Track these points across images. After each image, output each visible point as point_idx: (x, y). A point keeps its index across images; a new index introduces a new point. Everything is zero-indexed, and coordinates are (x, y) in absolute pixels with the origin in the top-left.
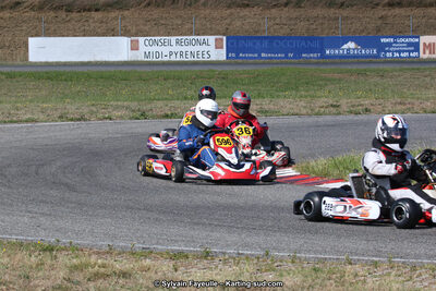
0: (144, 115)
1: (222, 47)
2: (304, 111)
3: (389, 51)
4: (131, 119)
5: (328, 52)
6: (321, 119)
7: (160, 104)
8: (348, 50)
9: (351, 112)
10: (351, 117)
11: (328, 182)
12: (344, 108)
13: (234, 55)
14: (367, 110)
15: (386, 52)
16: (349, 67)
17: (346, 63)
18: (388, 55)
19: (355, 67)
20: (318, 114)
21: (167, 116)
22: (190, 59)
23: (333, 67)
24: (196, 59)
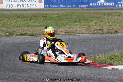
0: (12, 34)
1: (42, 2)
2: (87, 32)
3: (120, 4)
4: (6, 36)
5: (91, 4)
6: (95, 36)
7: (18, 29)
8: (101, 3)
9: (109, 33)
10: (109, 35)
11: (106, 66)
12: (105, 30)
13: (47, 6)
14: (116, 32)
15: (118, 4)
16: (103, 11)
17: (100, 10)
18: (120, 6)
19: (105, 11)
20: (94, 33)
21: (22, 35)
22: (27, 8)
23: (95, 11)
24: (30, 8)
